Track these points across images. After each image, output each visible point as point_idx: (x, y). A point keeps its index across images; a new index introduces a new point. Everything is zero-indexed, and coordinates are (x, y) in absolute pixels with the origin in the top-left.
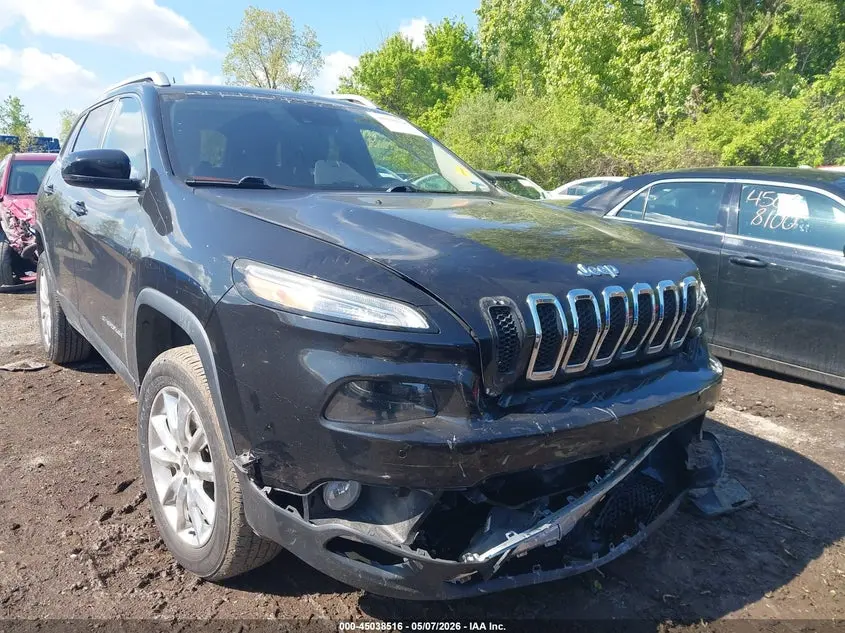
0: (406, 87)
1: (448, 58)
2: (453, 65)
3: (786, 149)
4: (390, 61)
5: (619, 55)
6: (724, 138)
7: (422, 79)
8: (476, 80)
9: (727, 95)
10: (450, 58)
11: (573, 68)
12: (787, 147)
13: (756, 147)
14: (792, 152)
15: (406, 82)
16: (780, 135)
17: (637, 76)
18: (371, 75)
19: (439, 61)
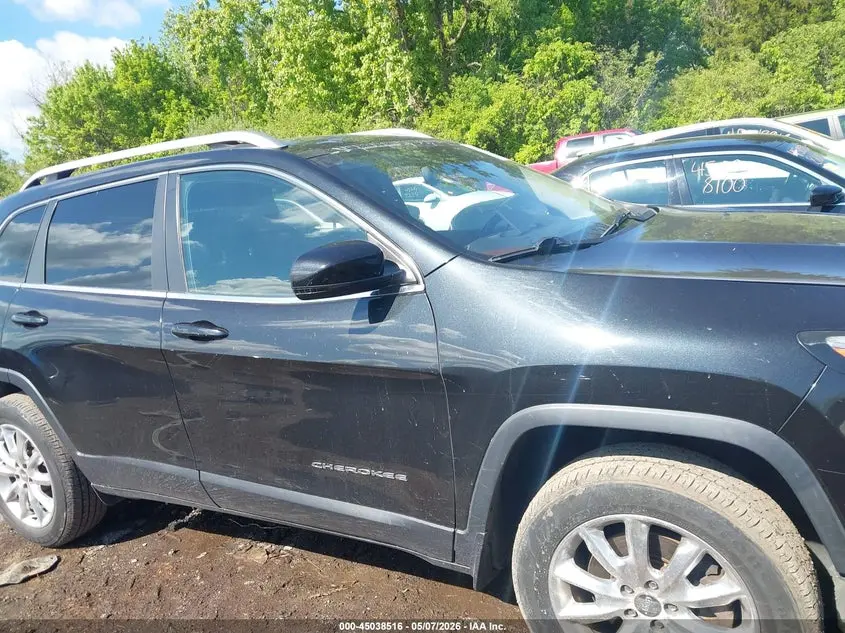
0: (112, 119)
1: (146, 83)
2: (155, 90)
3: (515, 129)
4: (85, 93)
5: (337, 60)
6: (464, 126)
7: (127, 110)
8: (185, 103)
9: (451, 87)
10: (150, 83)
11: (299, 79)
12: (516, 126)
13: (492, 130)
14: (521, 130)
15: (111, 114)
16: (509, 117)
17: (363, 79)
18: (66, 112)
19: (137, 87)
